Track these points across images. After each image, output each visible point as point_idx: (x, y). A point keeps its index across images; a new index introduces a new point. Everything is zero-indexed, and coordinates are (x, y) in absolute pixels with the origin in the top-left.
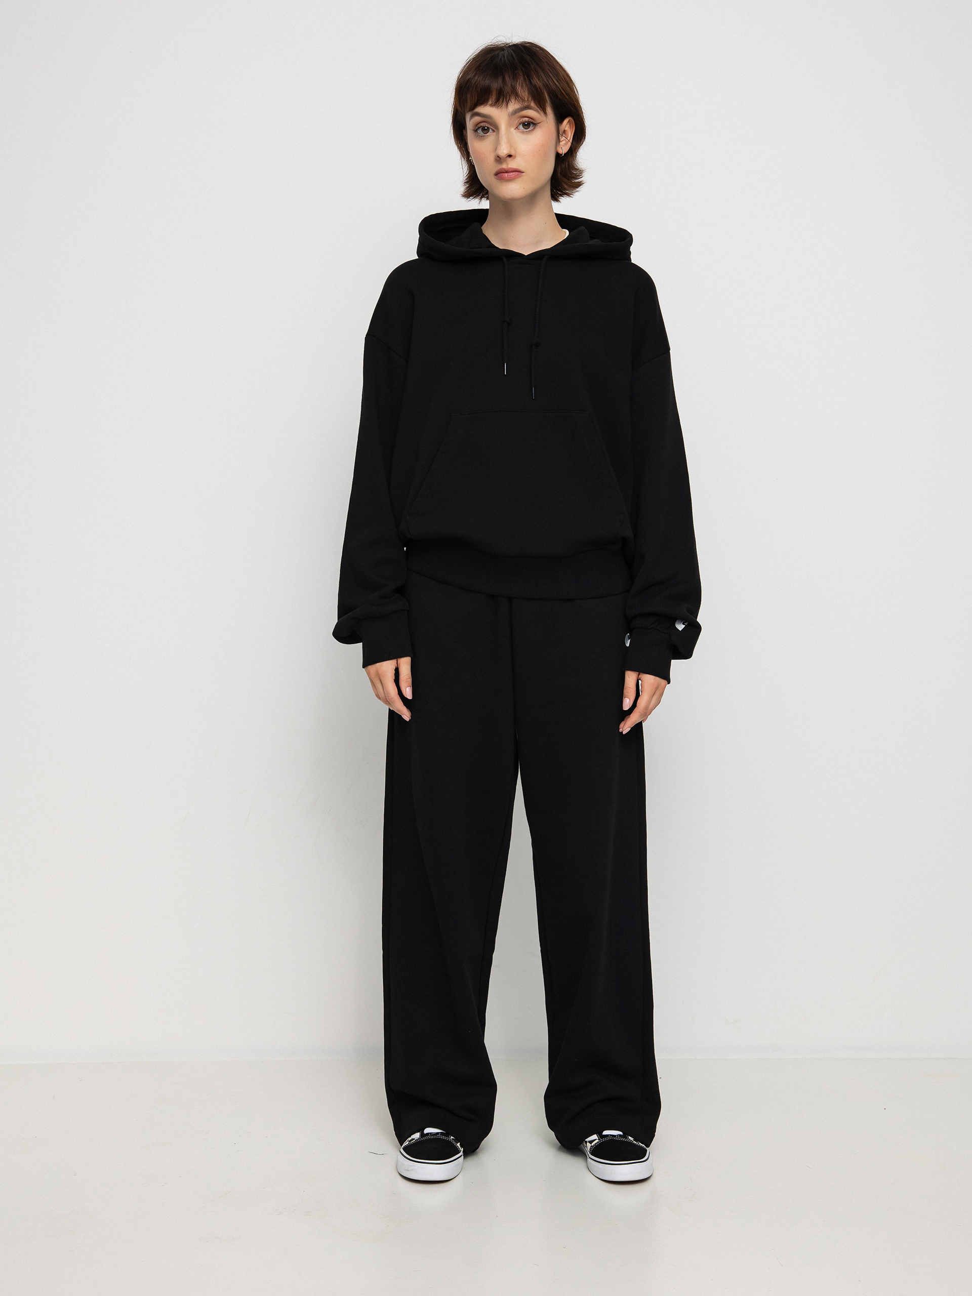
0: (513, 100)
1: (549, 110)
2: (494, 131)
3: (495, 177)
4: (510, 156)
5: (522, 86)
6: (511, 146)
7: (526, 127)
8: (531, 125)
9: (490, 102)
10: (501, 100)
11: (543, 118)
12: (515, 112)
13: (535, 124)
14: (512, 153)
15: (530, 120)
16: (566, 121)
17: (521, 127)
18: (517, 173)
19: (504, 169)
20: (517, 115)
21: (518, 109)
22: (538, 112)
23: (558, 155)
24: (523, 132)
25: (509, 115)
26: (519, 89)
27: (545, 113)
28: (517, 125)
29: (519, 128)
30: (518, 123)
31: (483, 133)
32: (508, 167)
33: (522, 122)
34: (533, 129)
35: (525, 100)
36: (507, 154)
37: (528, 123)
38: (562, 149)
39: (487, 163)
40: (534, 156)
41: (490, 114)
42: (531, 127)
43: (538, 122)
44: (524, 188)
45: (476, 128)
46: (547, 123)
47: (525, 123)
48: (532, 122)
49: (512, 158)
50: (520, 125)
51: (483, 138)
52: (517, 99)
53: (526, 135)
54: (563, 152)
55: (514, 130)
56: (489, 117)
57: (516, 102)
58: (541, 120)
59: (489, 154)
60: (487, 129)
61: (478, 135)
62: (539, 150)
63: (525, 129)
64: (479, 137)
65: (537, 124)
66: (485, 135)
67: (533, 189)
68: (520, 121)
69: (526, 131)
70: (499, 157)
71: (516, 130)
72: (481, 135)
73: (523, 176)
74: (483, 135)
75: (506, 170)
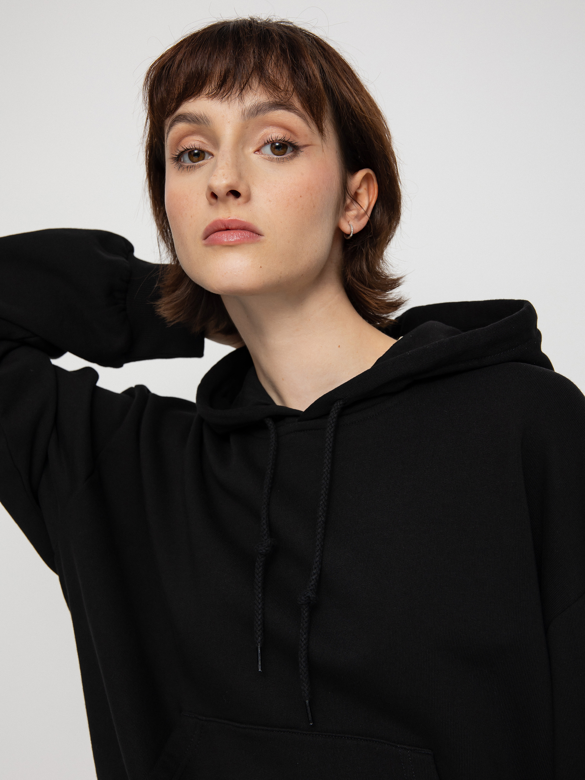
0: (255, 83)
2: (212, 155)
3: (204, 242)
4: (235, 194)
6: (240, 176)
7: (281, 151)
8: (290, 149)
9: (207, 90)
11: (317, 139)
12: (258, 110)
13: (296, 149)
14: (240, 189)
15: (288, 137)
16: (361, 174)
17: (267, 150)
18: (247, 234)
19: (221, 221)
20: (261, 117)
21: (264, 104)
22: (300, 115)
24: (271, 160)
25: (243, 114)
26: (271, 69)
27: (321, 130)
28: (259, 143)
29: (263, 150)
30: (262, 137)
31: (191, 162)
32: (229, 217)
33: (269, 137)
34: (291, 158)
35: (280, 92)
36: (228, 186)
37: (283, 144)
38: (349, 224)
39: (191, 217)
40: (288, 206)
41: (207, 115)
42: (289, 154)
43: (305, 150)
44: (261, 267)
45: (177, 154)
46: (323, 151)
47: (277, 143)
48: (289, 141)
49: (240, 200)
50: (265, 144)
51: (188, 169)
52: (263, 84)
53: (275, 164)
54: (352, 230)
55: (250, 150)
56: (206, 123)
57: (259, 90)
58: (310, 144)
59: (198, 194)
60: (198, 150)
61: (181, 166)
62: (301, 196)
63: (276, 153)
64: (181, 168)
65: (302, 150)
66: (195, 164)
67: (281, 273)
68: (265, 135)
69: (275, 157)
70: (214, 195)
71: (255, 148)
72: (186, 165)
73: (259, 241)
74: (190, 164)
75: (225, 226)
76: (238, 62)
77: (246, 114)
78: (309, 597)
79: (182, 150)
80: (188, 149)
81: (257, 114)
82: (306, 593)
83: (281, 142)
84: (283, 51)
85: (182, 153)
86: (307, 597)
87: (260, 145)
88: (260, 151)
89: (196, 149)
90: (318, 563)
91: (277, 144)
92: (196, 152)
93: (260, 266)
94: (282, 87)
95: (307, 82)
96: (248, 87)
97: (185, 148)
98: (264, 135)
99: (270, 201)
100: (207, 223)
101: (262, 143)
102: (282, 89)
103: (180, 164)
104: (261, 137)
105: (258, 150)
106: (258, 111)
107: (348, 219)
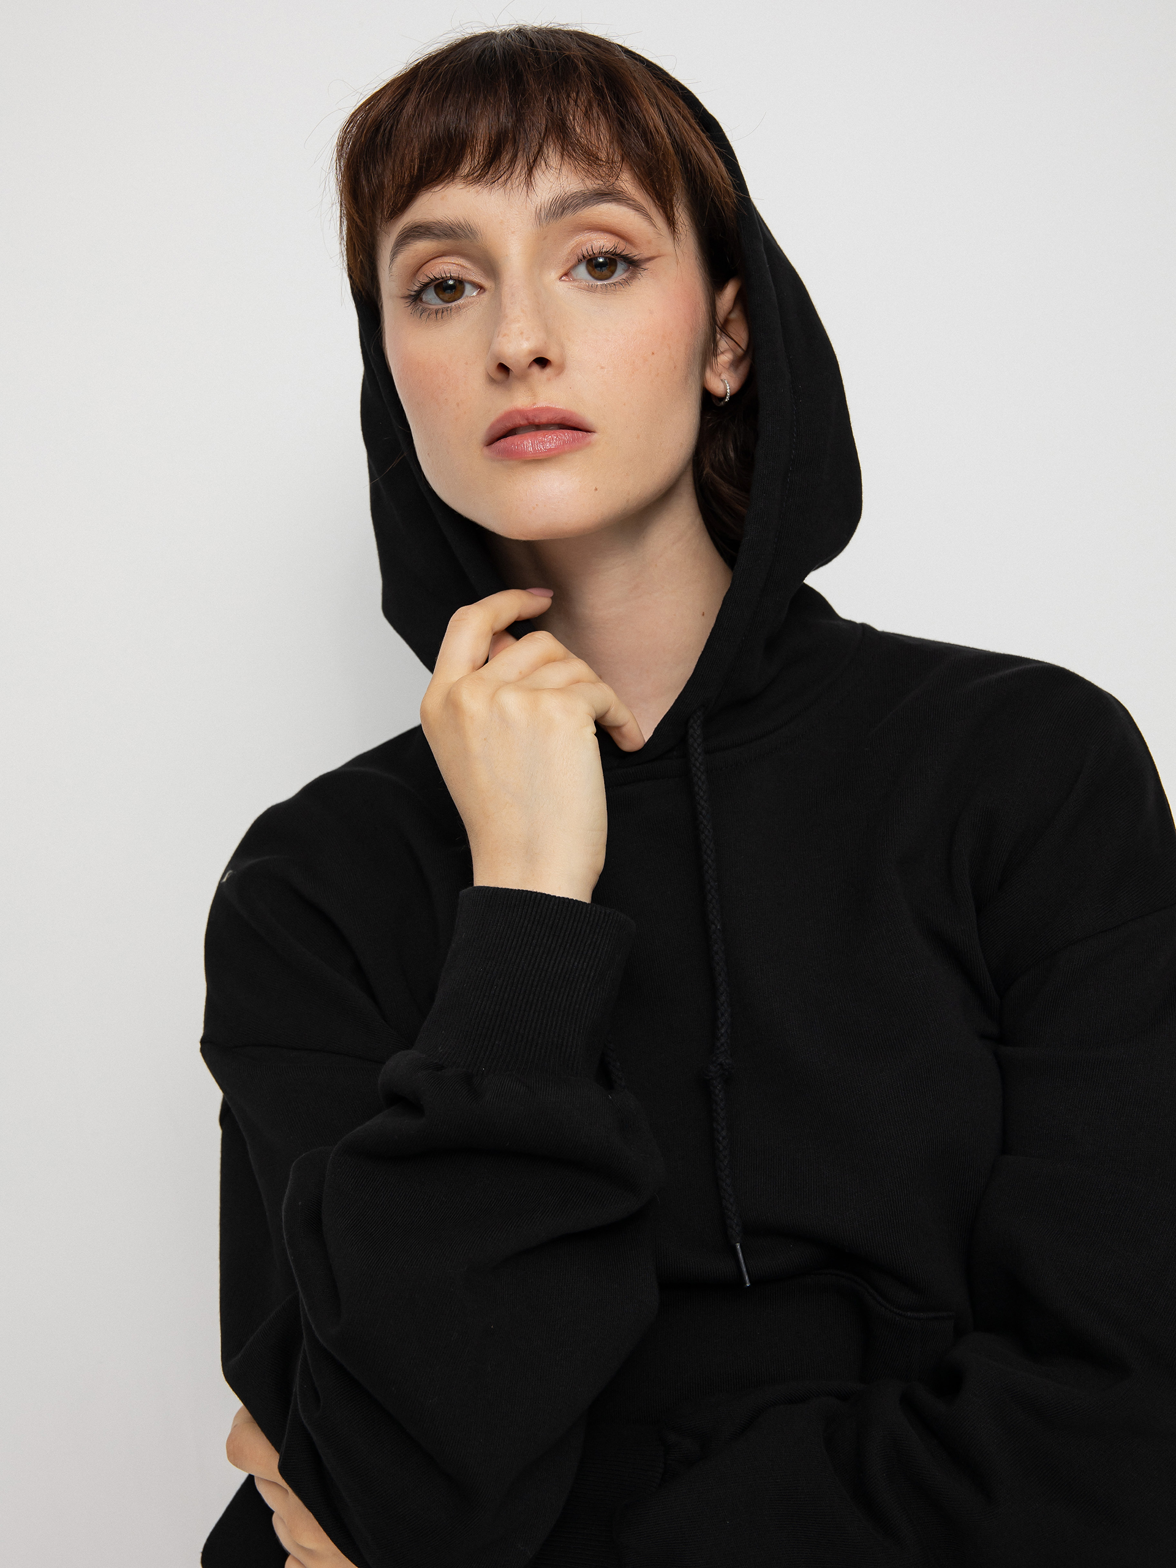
0: (552, 156)
1: (682, 216)
2: (481, 288)
3: (486, 451)
4: (542, 362)
5: (587, 114)
6: (548, 330)
7: (605, 271)
8: (622, 267)
9: (465, 169)
10: (506, 158)
11: (665, 242)
12: (563, 207)
13: (633, 264)
14: (550, 356)
15: (622, 247)
17: (582, 271)
18: (567, 435)
19: (520, 412)
20: (569, 218)
21: (574, 196)
22: (638, 208)
23: (708, 400)
24: (591, 289)
25: (538, 217)
26: (577, 124)
27: (671, 222)
28: (568, 260)
29: (574, 273)
30: (572, 250)
31: (441, 302)
32: (534, 404)
33: (585, 249)
34: (626, 282)
35: (601, 166)
36: (531, 352)
37: (610, 259)
38: (722, 380)
39: (458, 405)
40: (633, 373)
41: (471, 223)
42: (620, 274)
43: (647, 265)
44: (596, 489)
45: (416, 288)
46: (677, 263)
47: (599, 257)
48: (624, 253)
49: (548, 371)
50: (580, 261)
51: (439, 315)
52: (570, 156)
53: (598, 295)
54: (728, 391)
55: (553, 275)
56: (470, 235)
57: (564, 170)
58: (656, 255)
59: (466, 364)
60: (454, 280)
61: (424, 310)
62: (653, 353)
63: (596, 275)
64: (425, 315)
65: (643, 267)
66: (449, 305)
67: (629, 494)
68: (578, 245)
69: (599, 283)
70: (503, 368)
71: (562, 271)
72: (433, 309)
73: (589, 444)
74: (440, 307)
75: (527, 419)
76: (520, 119)
77: (543, 217)
78: (721, 1064)
79: (426, 280)
80: (437, 279)
81: (562, 213)
82: (714, 1058)
83: (609, 255)
84: (598, 90)
85: (425, 286)
86: (719, 1064)
87: (570, 264)
88: (569, 275)
89: (451, 278)
90: (725, 1005)
91: (601, 260)
92: (451, 282)
93: (594, 488)
94: (603, 156)
95: (646, 142)
96: (543, 163)
97: (432, 277)
98: (576, 246)
99: (602, 368)
100: (493, 417)
101: (574, 260)
102: (604, 159)
103: (421, 308)
104: (569, 250)
105: (566, 274)
106: (564, 209)
107: (720, 368)
